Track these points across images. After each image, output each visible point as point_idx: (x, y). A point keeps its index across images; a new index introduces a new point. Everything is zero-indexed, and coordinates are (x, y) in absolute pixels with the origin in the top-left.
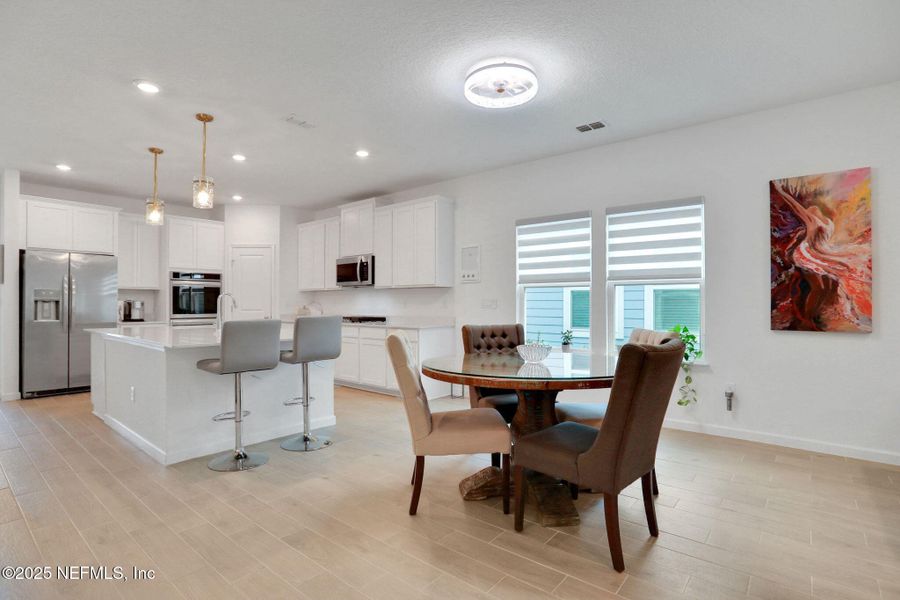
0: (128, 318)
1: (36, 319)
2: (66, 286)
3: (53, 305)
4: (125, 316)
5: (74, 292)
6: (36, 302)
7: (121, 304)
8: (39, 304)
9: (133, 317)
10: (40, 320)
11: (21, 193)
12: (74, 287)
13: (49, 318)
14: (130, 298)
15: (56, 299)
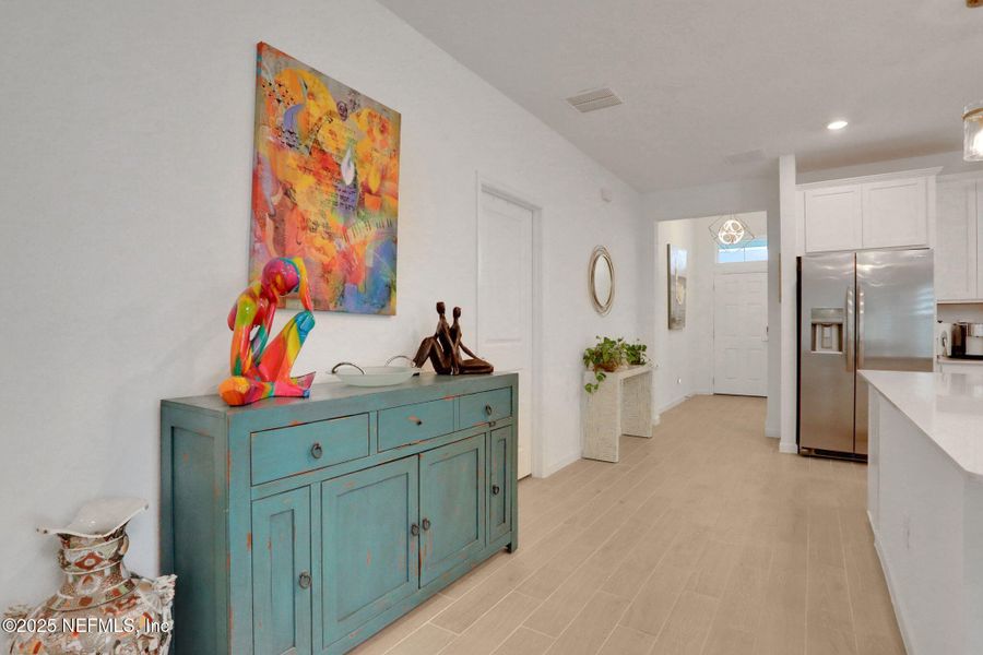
0: (959, 352)
1: (814, 348)
2: (851, 303)
3: (835, 330)
4: (954, 348)
5: (861, 312)
6: (814, 325)
7: (946, 328)
8: (818, 329)
9: (970, 352)
10: (819, 351)
11: (798, 182)
12: (862, 303)
13: (830, 348)
14: (965, 319)
15: (839, 321)
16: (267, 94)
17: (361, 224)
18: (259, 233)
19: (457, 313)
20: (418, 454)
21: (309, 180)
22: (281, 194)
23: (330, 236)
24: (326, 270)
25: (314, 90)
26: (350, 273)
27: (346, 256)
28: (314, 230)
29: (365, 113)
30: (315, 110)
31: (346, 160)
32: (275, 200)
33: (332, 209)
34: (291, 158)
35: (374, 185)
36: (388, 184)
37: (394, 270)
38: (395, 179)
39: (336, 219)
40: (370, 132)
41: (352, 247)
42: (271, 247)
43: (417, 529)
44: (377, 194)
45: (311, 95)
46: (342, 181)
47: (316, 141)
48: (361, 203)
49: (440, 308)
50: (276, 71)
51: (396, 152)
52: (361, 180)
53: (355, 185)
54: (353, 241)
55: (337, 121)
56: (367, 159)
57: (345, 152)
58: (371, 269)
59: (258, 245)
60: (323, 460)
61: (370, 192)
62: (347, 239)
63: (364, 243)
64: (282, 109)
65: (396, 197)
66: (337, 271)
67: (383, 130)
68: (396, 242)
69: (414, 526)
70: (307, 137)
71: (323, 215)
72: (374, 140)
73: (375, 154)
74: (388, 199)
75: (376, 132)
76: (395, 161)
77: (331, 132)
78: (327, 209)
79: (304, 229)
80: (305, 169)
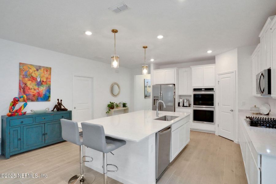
1: (154, 104)
16: (21, 71)
17: (42, 87)
18: (20, 91)
19: (61, 101)
20: (45, 123)
21: (30, 82)
22: (24, 85)
23: (35, 90)
24: (34, 95)
25: (31, 68)
26: (39, 95)
27: (38, 93)
28: (31, 89)
29: (42, 69)
30: (31, 71)
31: (38, 78)
32: (23, 86)
33: (35, 86)
34: (26, 79)
35: (45, 80)
36: (48, 80)
37: (50, 94)
38: (50, 79)
39: (36, 87)
40: (44, 72)
41: (40, 91)
42: (22, 93)
43: (44, 134)
44: (46, 82)
45: (30, 69)
46: (37, 81)
47: (32, 76)
48: (42, 84)
49: (58, 100)
50: (23, 67)
51: (50, 74)
52: (41, 80)
53: (40, 81)
54: (40, 90)
55: (36, 72)
56: (43, 76)
57: (38, 76)
58: (44, 94)
59: (20, 93)
60: (23, 124)
61: (44, 82)
62: (39, 90)
63: (43, 90)
64: (24, 72)
65: (50, 82)
66: (36, 95)
67: (47, 71)
68: (50, 89)
69: (43, 134)
70: (30, 75)
71: (33, 87)
72: (45, 73)
73: (45, 75)
74: (48, 83)
75: (45, 72)
76: (50, 76)
77: (35, 74)
78: (34, 86)
79: (29, 89)
80: (29, 80)
